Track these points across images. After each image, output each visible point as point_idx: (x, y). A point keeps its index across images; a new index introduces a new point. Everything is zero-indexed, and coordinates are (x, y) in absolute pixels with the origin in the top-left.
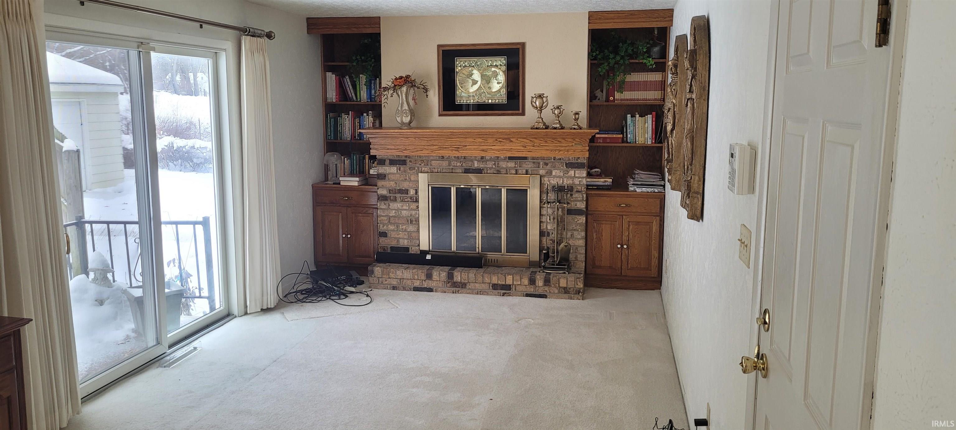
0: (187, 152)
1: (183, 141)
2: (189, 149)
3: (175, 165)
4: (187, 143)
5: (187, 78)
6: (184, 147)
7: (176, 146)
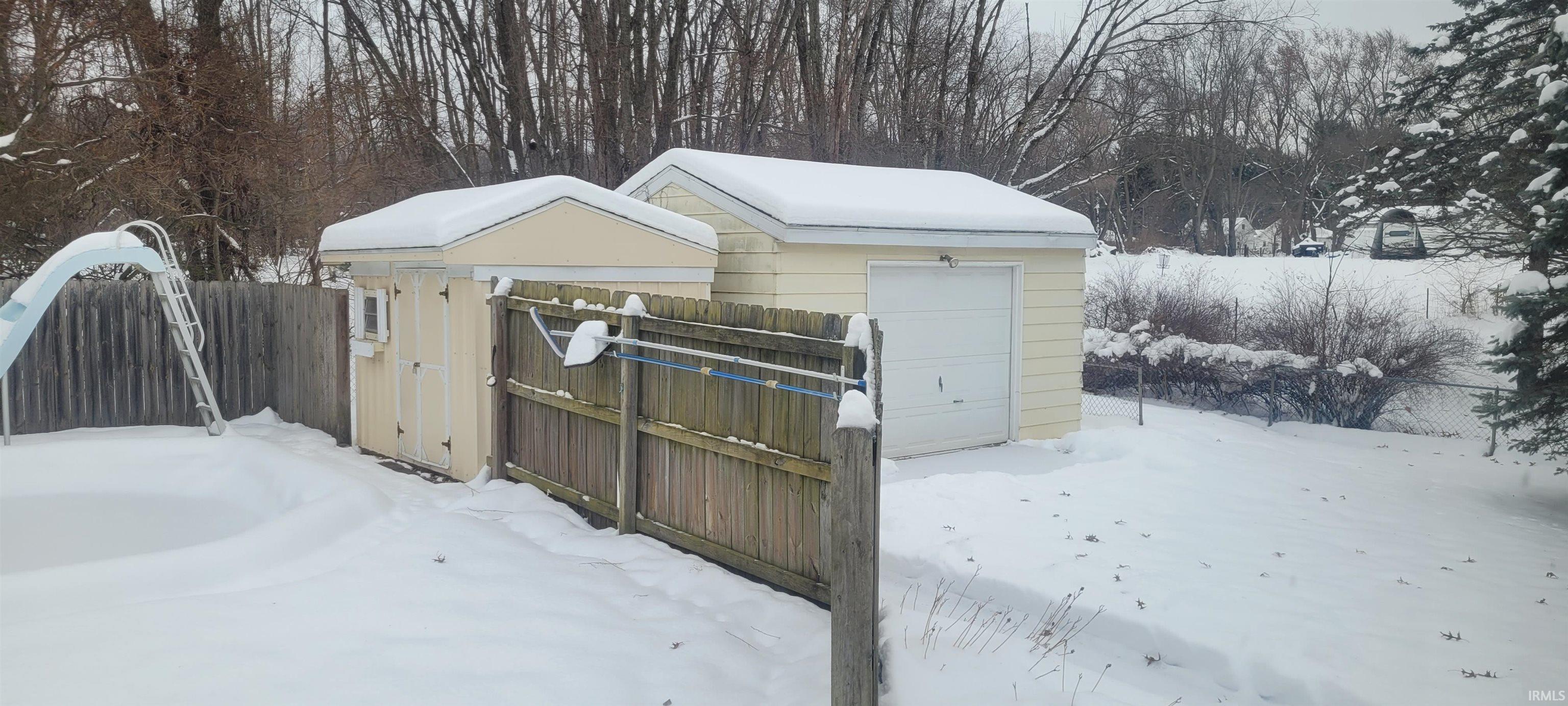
0: (1210, 369)
1: (1202, 346)
2: (1214, 364)
3: (1184, 393)
4: (1212, 351)
5: (1218, 227)
6: (1205, 359)
7: (1188, 355)
